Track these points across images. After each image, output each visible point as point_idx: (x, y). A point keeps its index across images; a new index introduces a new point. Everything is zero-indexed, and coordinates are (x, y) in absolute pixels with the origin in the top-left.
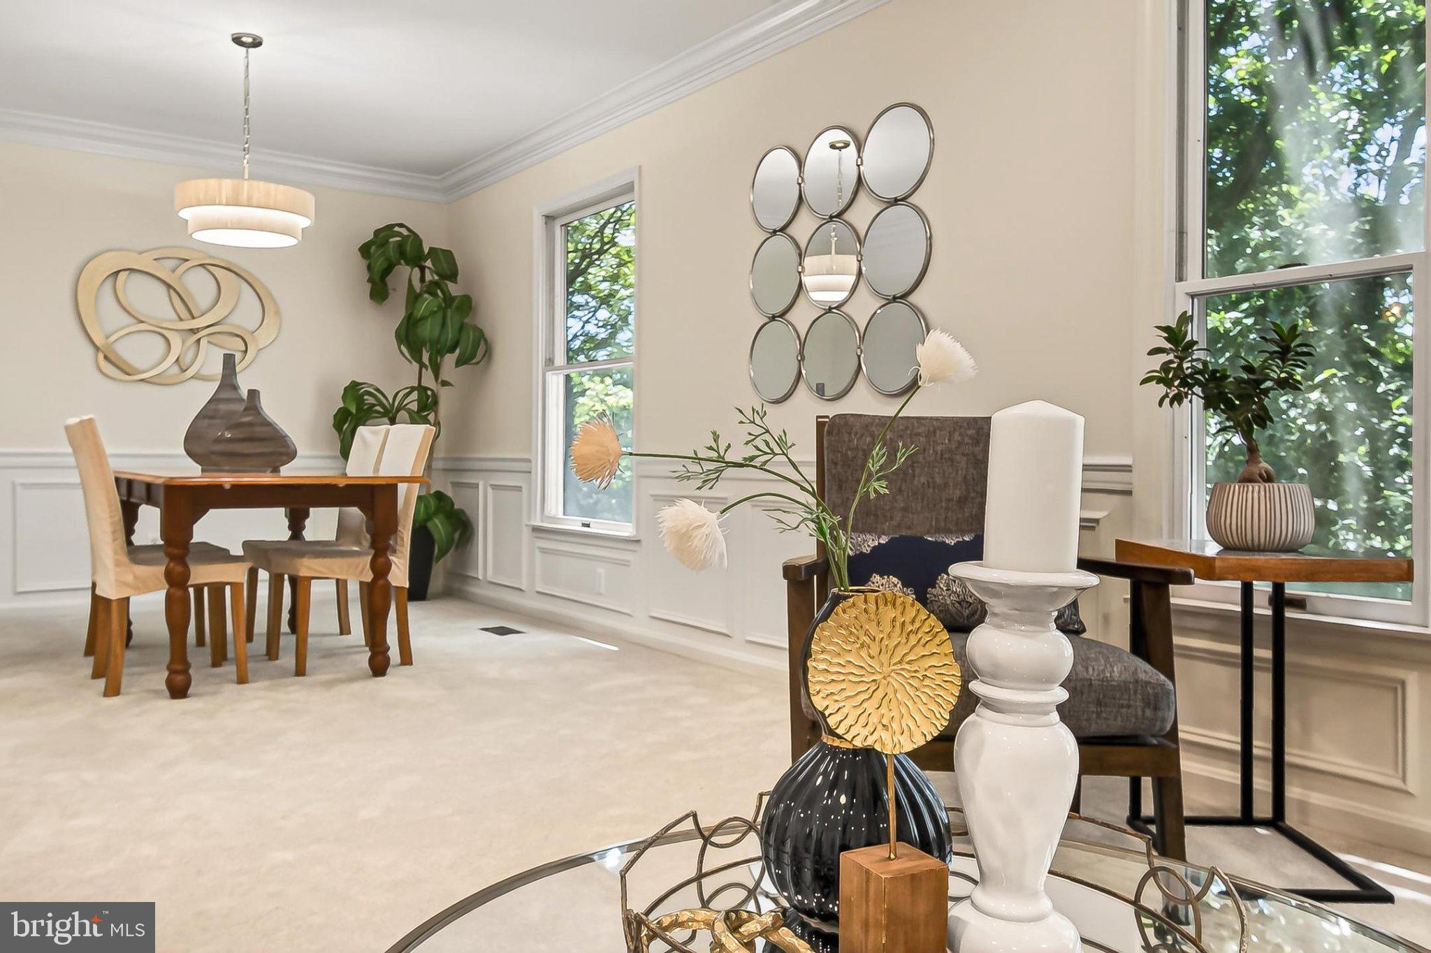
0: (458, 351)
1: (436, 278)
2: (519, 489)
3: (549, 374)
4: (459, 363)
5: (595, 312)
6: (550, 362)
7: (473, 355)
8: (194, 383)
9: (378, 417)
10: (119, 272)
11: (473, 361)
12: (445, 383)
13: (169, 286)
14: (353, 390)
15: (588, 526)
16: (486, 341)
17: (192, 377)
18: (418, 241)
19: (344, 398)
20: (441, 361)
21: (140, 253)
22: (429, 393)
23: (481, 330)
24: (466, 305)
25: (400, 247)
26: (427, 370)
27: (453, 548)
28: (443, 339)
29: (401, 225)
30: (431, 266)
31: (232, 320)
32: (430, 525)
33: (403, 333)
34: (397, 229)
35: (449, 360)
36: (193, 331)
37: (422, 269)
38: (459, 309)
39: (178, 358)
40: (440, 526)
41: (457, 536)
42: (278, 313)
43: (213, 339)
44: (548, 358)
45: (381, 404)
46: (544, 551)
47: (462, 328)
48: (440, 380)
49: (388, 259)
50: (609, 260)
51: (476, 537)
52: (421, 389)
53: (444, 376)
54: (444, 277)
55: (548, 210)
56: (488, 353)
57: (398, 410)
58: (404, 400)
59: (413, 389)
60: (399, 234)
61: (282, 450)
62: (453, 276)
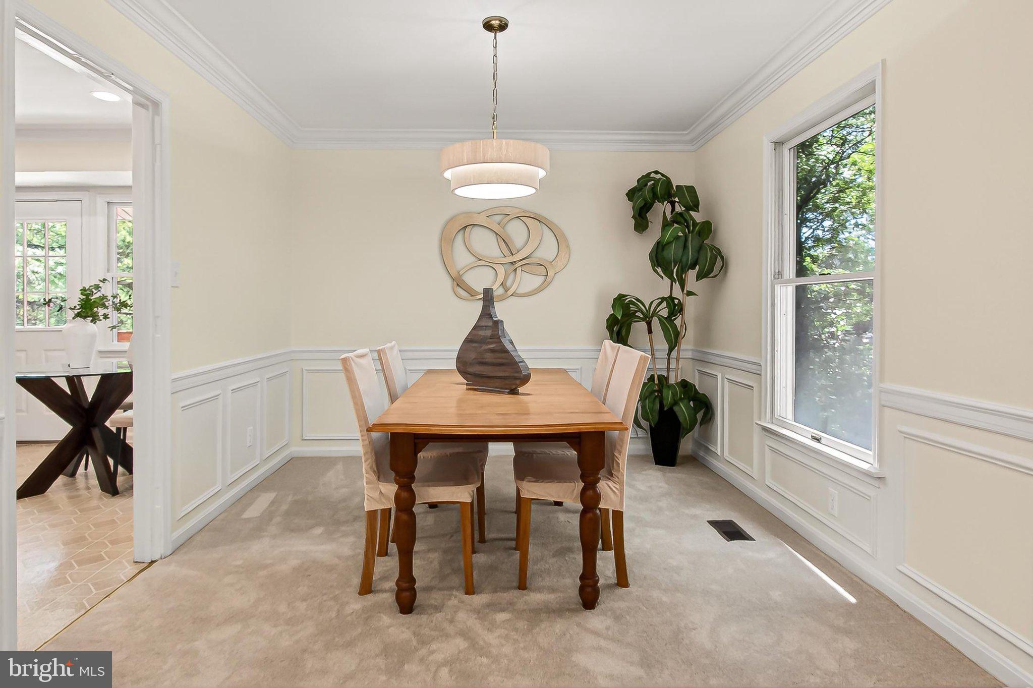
0: (697, 267)
1: (683, 209)
2: (751, 387)
3: (777, 287)
4: (699, 277)
5: (822, 222)
6: (779, 274)
7: (710, 270)
8: (513, 299)
9: (638, 321)
10: (466, 226)
11: (710, 276)
12: (690, 293)
13: (497, 234)
14: (620, 301)
15: (818, 440)
16: (722, 258)
17: (512, 295)
18: (668, 182)
19: (613, 307)
20: (685, 277)
21: (479, 213)
22: (676, 301)
23: (719, 249)
24: (706, 229)
25: (653, 189)
26: (676, 283)
27: (698, 425)
28: (684, 259)
29: (656, 172)
30: (678, 201)
31: (536, 255)
32: (676, 408)
33: (654, 255)
34: (653, 175)
35: (692, 274)
36: (512, 263)
37: (673, 204)
38: (699, 233)
39: (502, 283)
40: (684, 410)
41: (699, 416)
42: (568, 246)
43: (524, 268)
44: (777, 271)
45: (641, 311)
46: (773, 450)
47: (700, 249)
48: (685, 291)
49: (645, 199)
50: (831, 189)
51: (716, 418)
52: (671, 299)
53: (688, 287)
54: (688, 209)
55: (776, 136)
56: (725, 266)
57: (652, 317)
58: (657, 308)
59: (663, 299)
60: (653, 179)
61: (516, 375)
62: (695, 206)
